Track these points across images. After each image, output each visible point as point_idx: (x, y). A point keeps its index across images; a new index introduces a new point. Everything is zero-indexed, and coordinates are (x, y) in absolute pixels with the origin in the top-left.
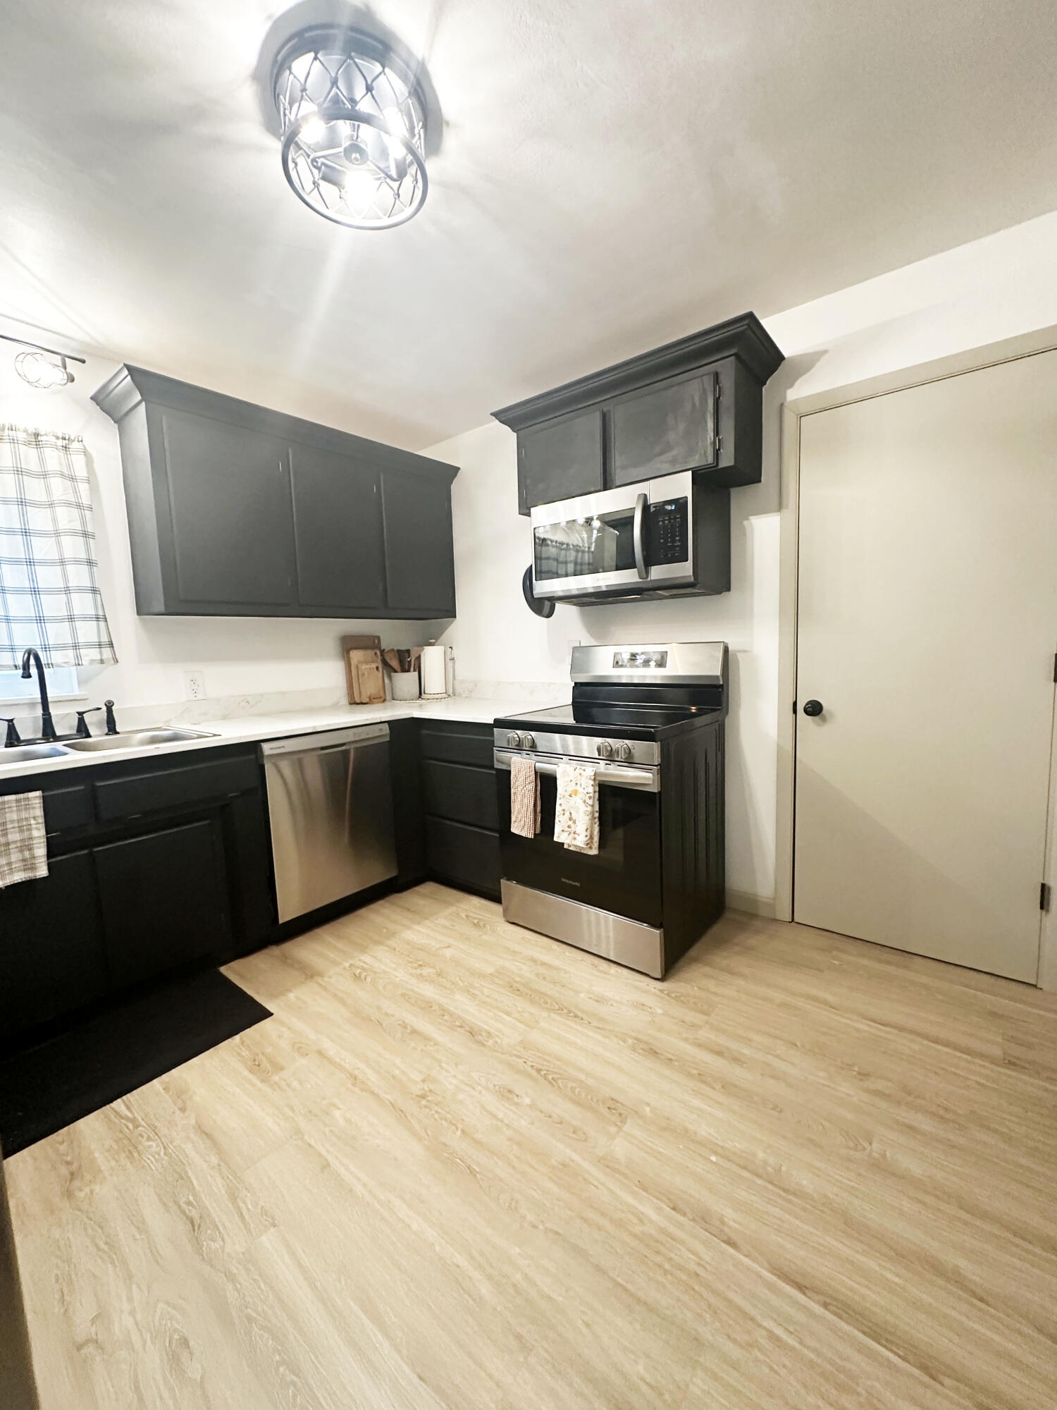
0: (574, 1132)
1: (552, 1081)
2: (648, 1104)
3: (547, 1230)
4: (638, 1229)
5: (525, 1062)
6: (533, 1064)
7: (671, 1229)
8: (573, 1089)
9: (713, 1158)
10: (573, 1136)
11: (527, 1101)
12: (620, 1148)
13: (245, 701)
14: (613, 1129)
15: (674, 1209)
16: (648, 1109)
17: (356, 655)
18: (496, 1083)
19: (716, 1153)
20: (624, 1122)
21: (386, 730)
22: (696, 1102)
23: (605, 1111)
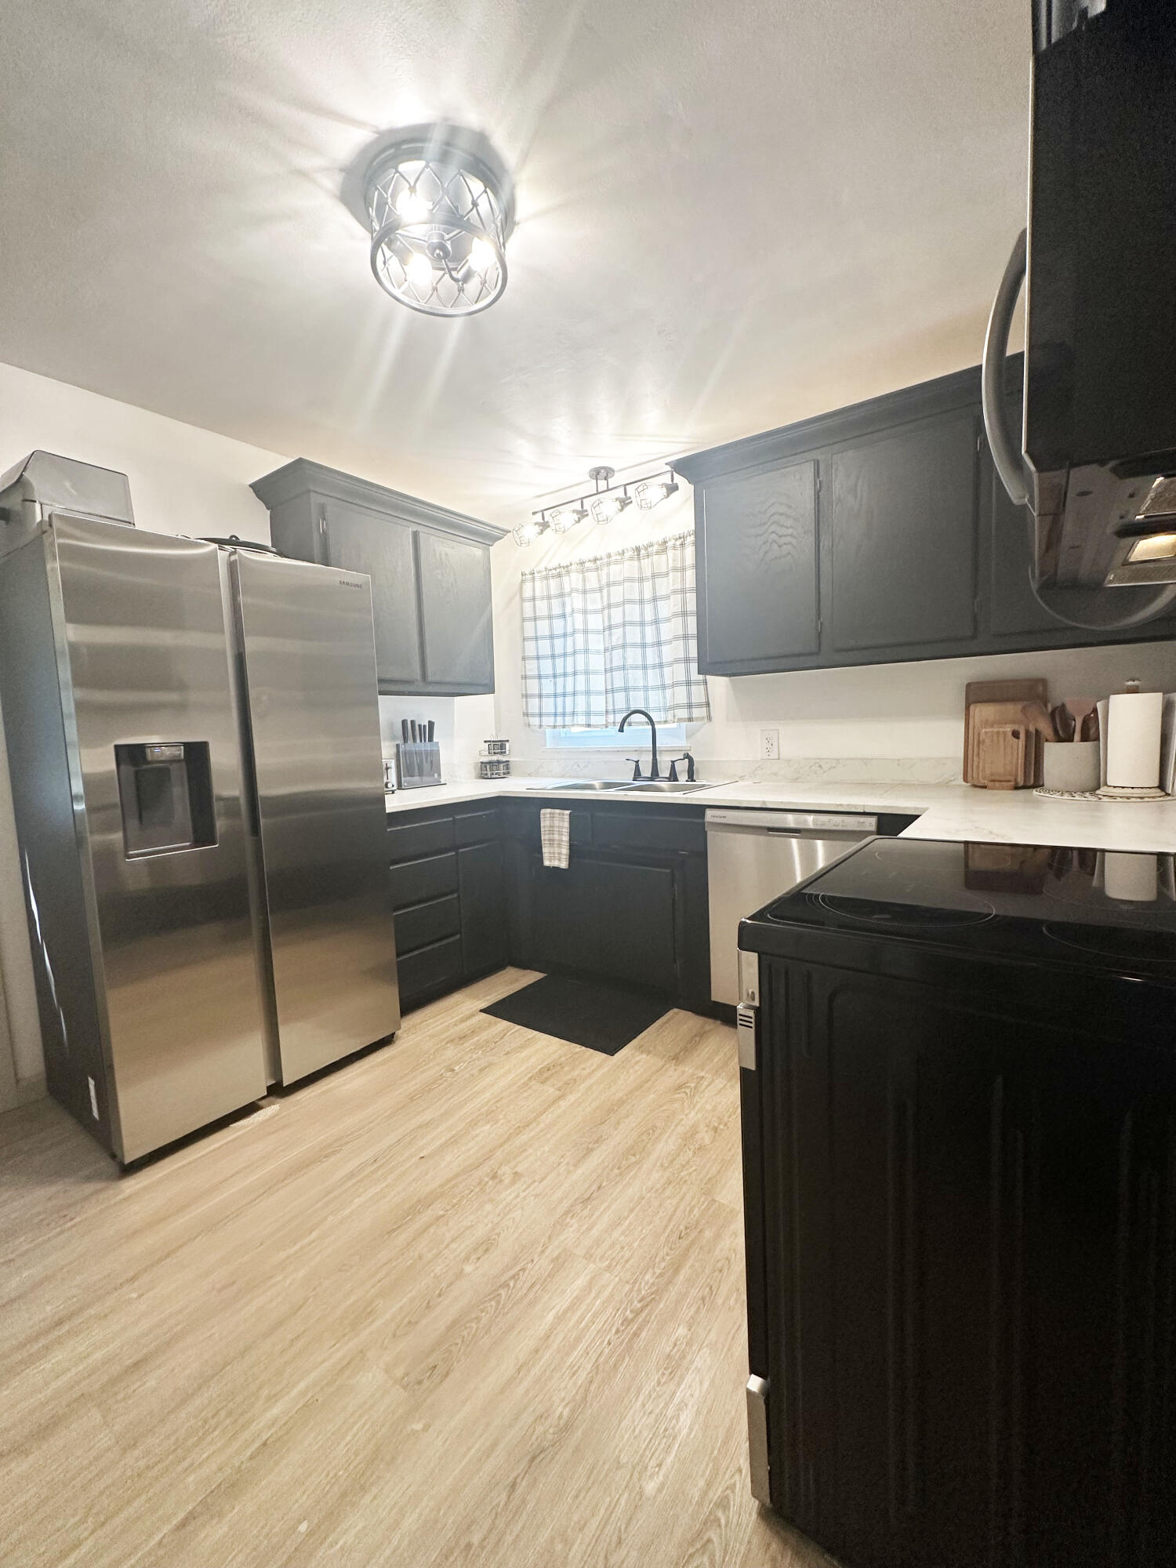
0: (409, 1322)
1: (496, 1293)
2: (426, 1428)
3: (306, 1300)
4: (265, 1392)
5: (532, 1261)
6: (527, 1272)
7: (246, 1435)
8: (478, 1319)
9: (303, 1527)
10: (406, 1321)
11: (468, 1269)
12: (370, 1379)
13: (818, 765)
14: (399, 1372)
15: (265, 1444)
16: (418, 1426)
17: (984, 712)
18: (502, 1235)
19: (310, 1534)
20: (405, 1388)
21: (871, 825)
22: (410, 1522)
23: (431, 1361)
